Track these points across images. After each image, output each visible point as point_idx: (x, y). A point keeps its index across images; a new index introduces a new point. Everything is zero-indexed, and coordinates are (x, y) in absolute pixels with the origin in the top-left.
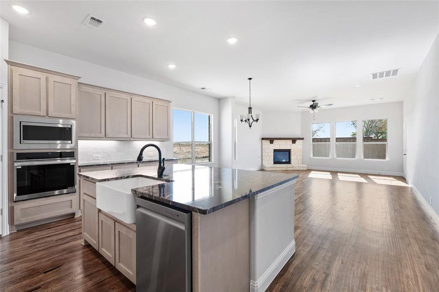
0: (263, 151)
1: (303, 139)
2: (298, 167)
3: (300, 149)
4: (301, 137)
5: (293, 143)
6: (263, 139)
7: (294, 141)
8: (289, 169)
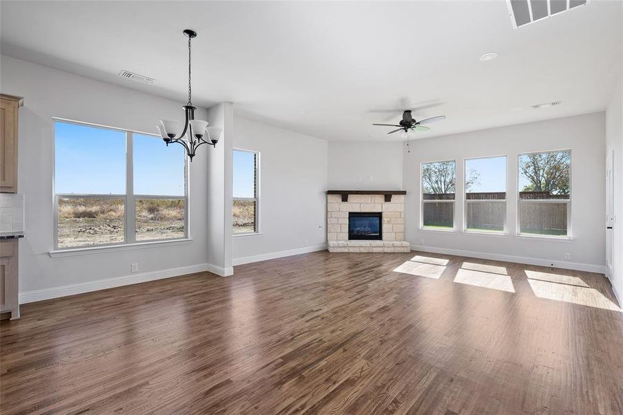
0: (329, 216)
1: (404, 193)
2: (393, 246)
3: (401, 213)
4: (402, 190)
5: (385, 201)
6: (330, 192)
7: (388, 196)
8: (375, 250)
